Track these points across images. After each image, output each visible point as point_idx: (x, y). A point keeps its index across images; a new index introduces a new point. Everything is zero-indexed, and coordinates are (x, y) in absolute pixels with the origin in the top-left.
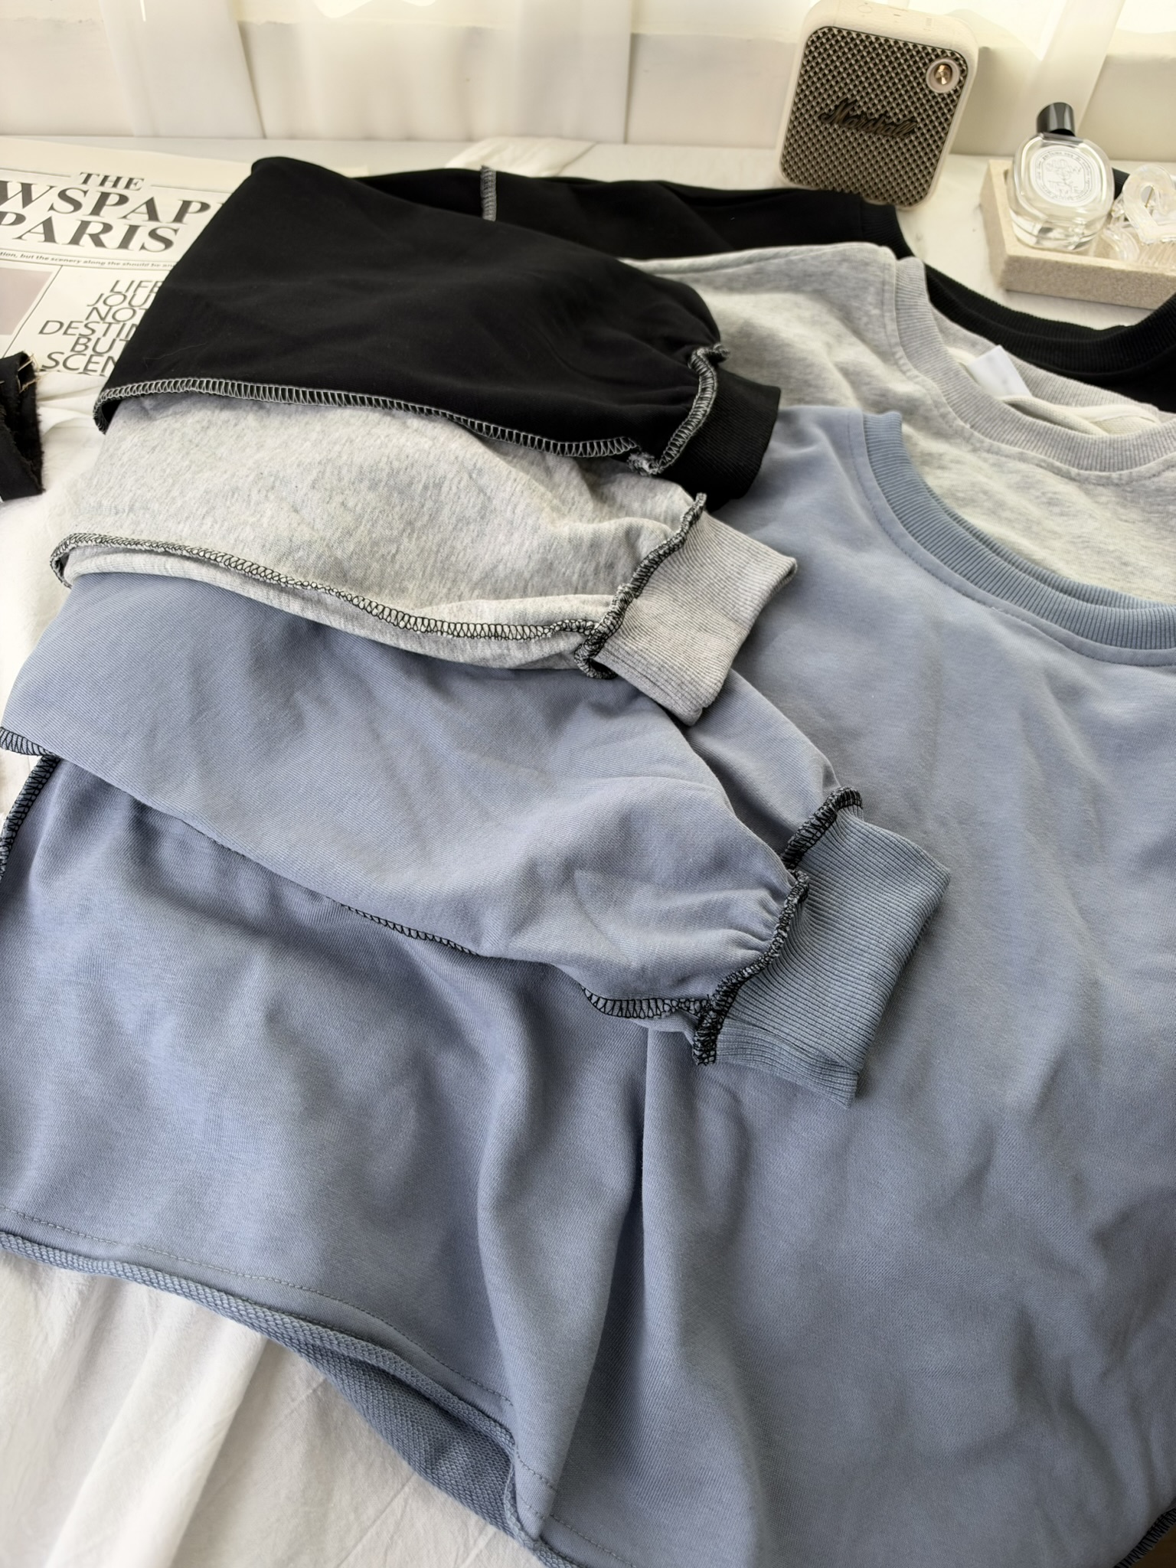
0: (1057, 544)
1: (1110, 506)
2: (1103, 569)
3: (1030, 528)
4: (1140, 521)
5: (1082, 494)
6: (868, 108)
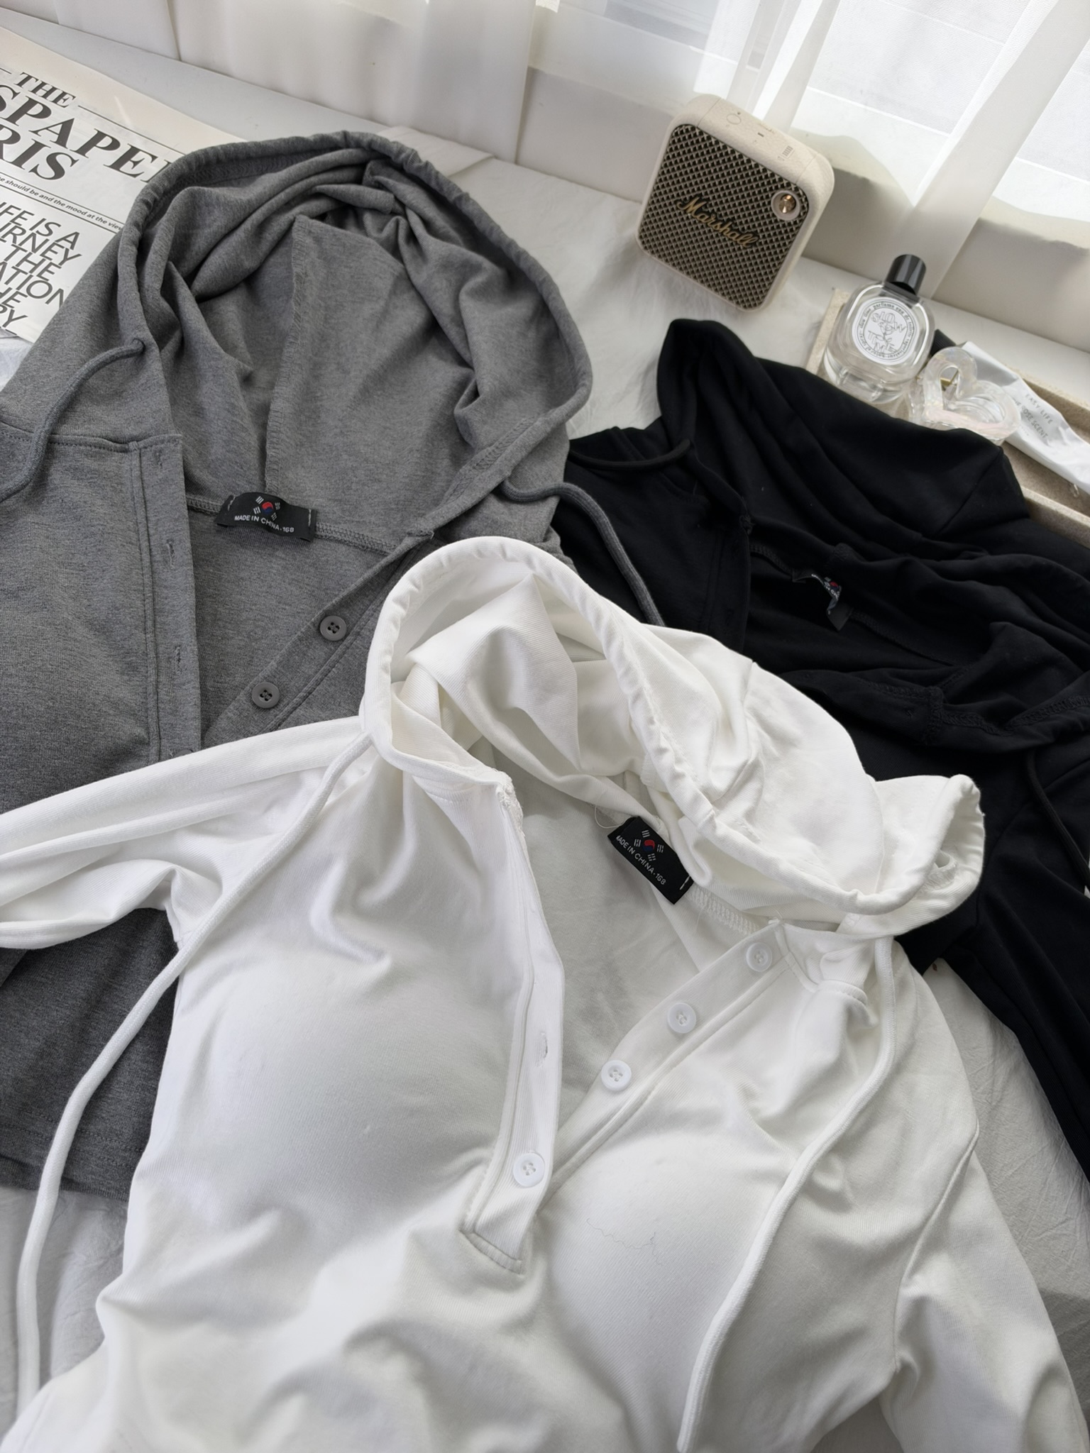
6: (718, 210)
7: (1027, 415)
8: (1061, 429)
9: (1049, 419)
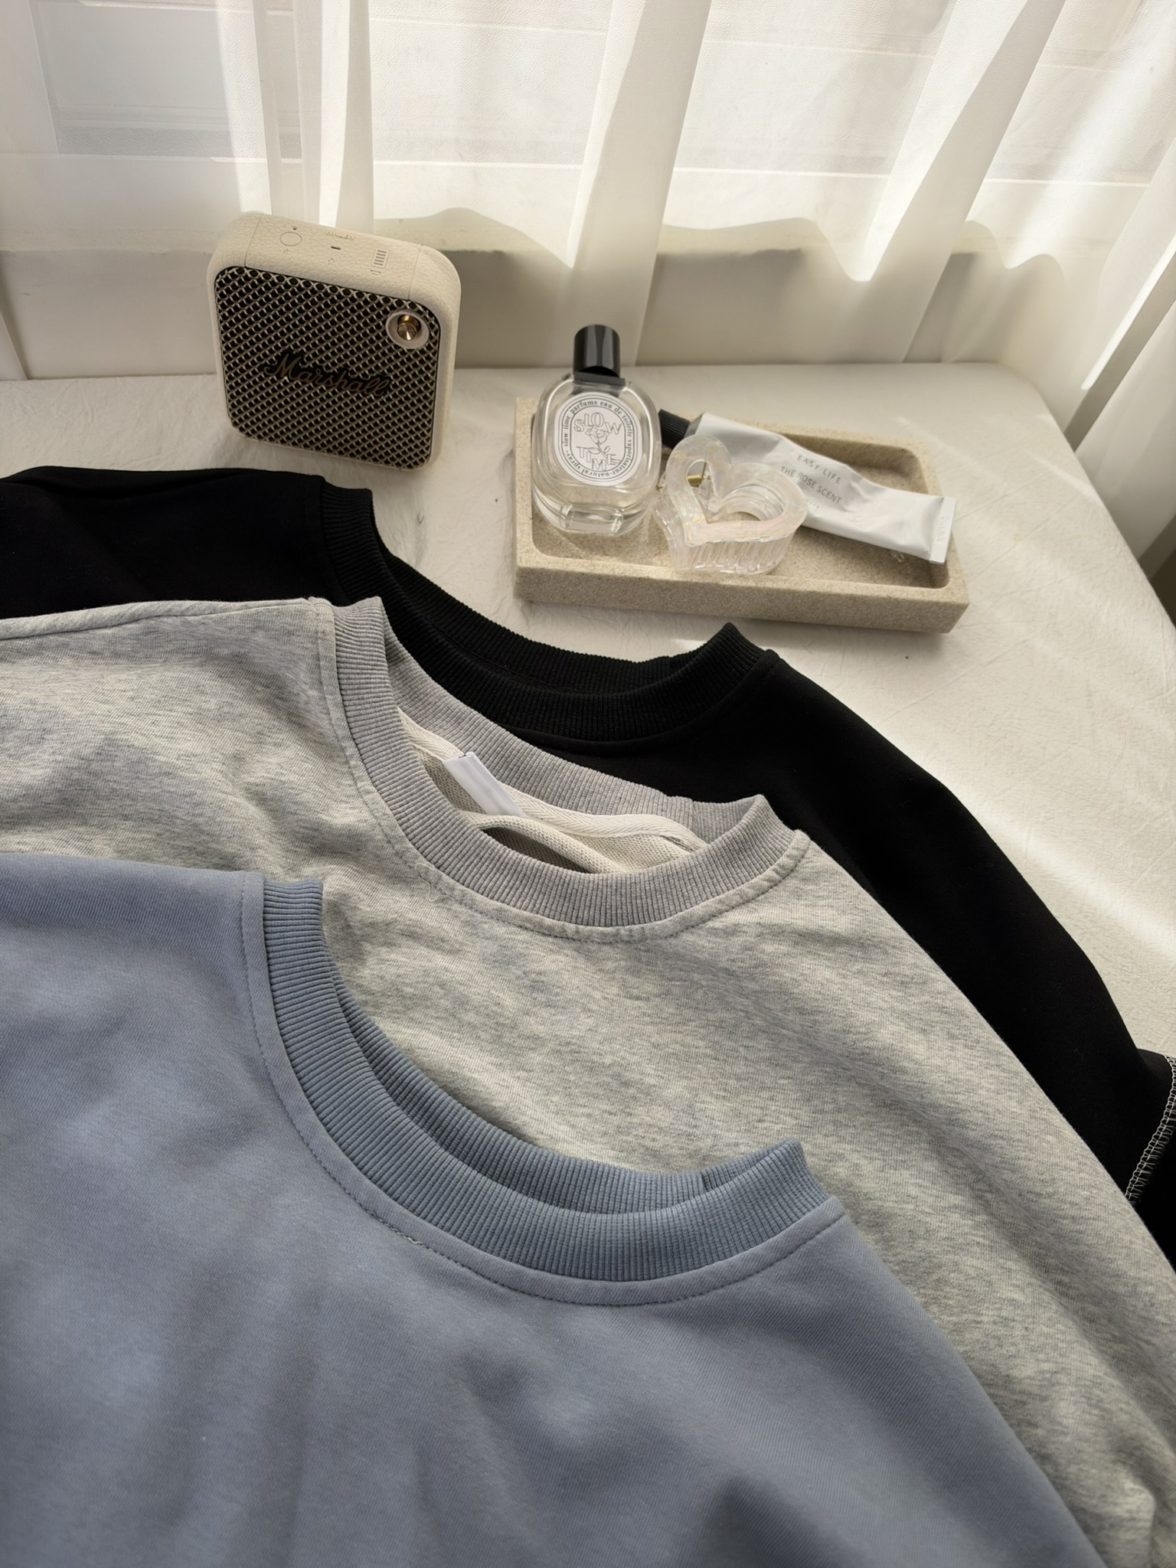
0: (536, 1058)
1: (618, 975)
2: (596, 1097)
3: (500, 1037)
4: (658, 996)
5: (581, 962)
6: (321, 361)
7: (808, 483)
8: (854, 484)
9: (836, 478)
